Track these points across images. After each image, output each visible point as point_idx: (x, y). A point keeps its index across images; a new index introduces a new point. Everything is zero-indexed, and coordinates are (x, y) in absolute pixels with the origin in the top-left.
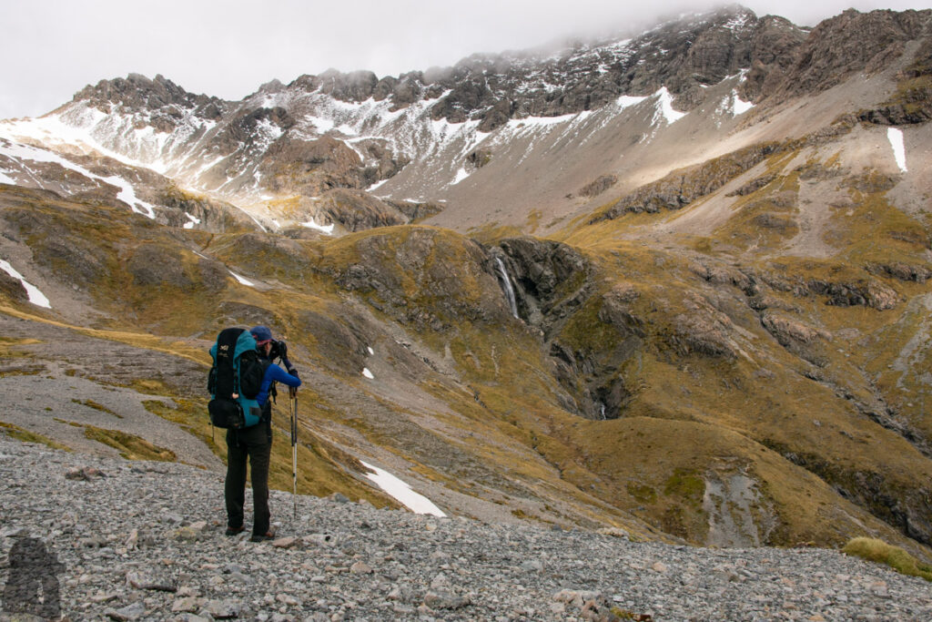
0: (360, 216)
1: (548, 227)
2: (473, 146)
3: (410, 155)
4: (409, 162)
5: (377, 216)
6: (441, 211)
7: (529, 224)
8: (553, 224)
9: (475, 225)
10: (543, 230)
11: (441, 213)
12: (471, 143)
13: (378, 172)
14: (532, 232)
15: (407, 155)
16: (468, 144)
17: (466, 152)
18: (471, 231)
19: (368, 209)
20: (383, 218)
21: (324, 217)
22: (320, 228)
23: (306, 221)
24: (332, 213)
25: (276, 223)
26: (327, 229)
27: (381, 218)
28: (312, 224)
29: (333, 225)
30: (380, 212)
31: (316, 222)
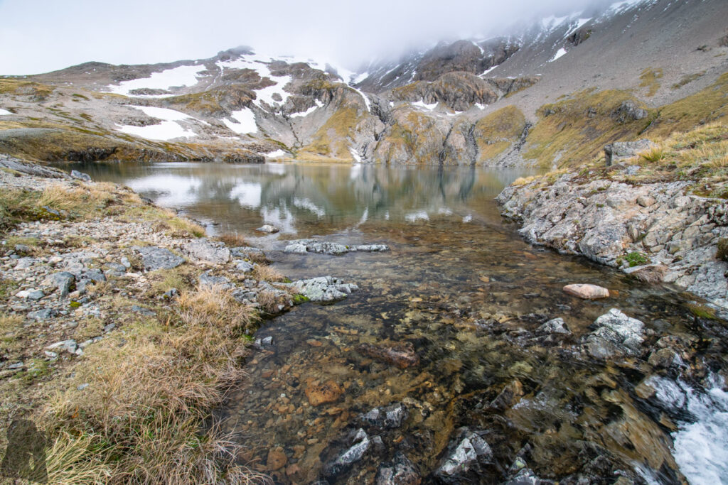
0: (460, 93)
1: (677, 86)
2: (574, 30)
3: (520, 45)
4: (517, 50)
5: (475, 93)
6: (534, 83)
7: (643, 85)
8: (684, 83)
9: (566, 93)
10: (668, 91)
11: (533, 85)
12: (574, 28)
13: (492, 61)
14: (651, 94)
15: (517, 45)
16: (570, 29)
17: (568, 35)
18: (561, 100)
19: (468, 87)
20: (480, 94)
21: (431, 97)
22: (426, 106)
23: (416, 101)
24: (438, 93)
25: (392, 104)
26: (432, 107)
27: (478, 94)
28: (420, 103)
29: (437, 103)
30: (478, 89)
31: (423, 101)
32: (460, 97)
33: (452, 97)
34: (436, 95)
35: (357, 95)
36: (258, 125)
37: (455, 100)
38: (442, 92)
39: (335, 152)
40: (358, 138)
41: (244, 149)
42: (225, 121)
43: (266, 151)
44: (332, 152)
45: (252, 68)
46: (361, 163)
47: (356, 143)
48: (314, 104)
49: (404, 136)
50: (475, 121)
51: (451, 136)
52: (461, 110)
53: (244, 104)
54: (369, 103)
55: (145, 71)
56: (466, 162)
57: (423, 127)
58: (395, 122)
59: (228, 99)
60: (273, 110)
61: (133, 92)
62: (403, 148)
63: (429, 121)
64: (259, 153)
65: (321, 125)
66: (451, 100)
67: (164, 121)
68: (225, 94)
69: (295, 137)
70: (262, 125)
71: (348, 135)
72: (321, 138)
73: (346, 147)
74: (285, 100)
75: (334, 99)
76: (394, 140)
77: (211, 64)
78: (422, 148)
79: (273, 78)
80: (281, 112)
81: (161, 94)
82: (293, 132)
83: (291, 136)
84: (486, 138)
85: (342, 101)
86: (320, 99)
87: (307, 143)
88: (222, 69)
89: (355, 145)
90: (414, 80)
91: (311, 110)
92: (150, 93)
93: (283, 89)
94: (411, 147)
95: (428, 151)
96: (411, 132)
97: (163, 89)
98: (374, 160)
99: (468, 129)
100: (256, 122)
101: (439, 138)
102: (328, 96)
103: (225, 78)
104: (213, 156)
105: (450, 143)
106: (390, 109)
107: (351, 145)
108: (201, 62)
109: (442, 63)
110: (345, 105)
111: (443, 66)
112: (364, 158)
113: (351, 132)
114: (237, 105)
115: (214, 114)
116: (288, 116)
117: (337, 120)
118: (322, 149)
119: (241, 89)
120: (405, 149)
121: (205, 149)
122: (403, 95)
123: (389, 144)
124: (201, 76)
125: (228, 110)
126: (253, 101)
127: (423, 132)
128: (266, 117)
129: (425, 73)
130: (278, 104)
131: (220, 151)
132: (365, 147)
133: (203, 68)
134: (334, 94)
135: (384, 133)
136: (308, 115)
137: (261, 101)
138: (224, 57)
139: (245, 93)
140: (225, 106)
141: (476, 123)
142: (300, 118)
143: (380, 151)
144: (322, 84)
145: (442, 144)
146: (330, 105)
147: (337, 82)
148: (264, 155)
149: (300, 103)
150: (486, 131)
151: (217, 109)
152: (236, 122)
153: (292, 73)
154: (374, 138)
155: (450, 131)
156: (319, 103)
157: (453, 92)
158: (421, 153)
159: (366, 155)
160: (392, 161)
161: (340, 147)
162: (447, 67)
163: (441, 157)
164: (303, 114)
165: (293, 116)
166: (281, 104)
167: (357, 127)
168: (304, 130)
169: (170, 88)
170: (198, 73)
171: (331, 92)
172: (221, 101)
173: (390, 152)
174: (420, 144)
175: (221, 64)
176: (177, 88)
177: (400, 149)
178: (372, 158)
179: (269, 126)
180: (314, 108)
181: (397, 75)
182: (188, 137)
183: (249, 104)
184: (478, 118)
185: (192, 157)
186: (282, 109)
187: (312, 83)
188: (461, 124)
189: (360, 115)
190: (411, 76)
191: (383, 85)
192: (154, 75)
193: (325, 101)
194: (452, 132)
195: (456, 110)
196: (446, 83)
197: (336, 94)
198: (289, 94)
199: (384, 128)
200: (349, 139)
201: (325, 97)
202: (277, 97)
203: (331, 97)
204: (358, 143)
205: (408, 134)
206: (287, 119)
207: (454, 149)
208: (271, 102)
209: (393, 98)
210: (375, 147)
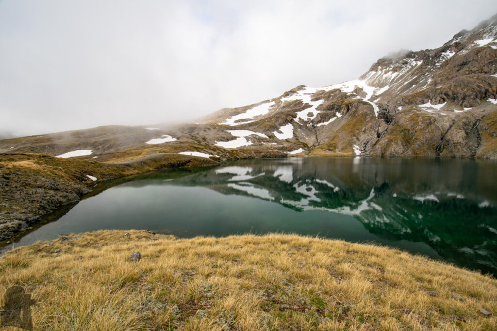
0: (470, 92)
5: (487, 90)
19: (478, 86)
20: (493, 91)
21: (439, 98)
22: (433, 106)
23: (423, 103)
24: (446, 94)
25: (400, 108)
26: (438, 107)
27: (490, 91)
28: (428, 105)
29: (446, 103)
30: (491, 86)
31: (431, 103)
32: (469, 96)
33: (460, 96)
34: (444, 96)
35: (368, 106)
36: (294, 133)
37: (464, 99)
38: (450, 93)
39: (340, 148)
40: (363, 137)
41: (276, 150)
42: (276, 133)
43: (290, 151)
44: (338, 148)
45: (300, 99)
46: (360, 156)
47: (359, 141)
48: (334, 115)
49: (402, 133)
50: (481, 117)
51: (449, 131)
52: (471, 107)
53: (288, 122)
54: (378, 110)
55: (245, 109)
56: (464, 154)
57: (422, 125)
58: (397, 123)
59: (280, 120)
60: (306, 123)
61: (236, 122)
62: (400, 143)
63: (429, 119)
64: (285, 152)
65: (337, 130)
66: (460, 99)
67: (239, 137)
68: (278, 118)
69: (317, 139)
70: (297, 133)
71: (354, 135)
72: (333, 140)
73: (350, 144)
74: (315, 115)
75: (350, 111)
76: (392, 137)
77: (277, 101)
78: (418, 143)
79: (311, 103)
80: (311, 124)
81: (248, 121)
82: (317, 136)
83: (313, 138)
84: (491, 132)
85: (355, 112)
86: (339, 112)
87: (323, 142)
88: (283, 102)
89: (358, 143)
90: (428, 86)
91: (332, 120)
92: (243, 121)
93: (316, 109)
94: (408, 141)
95: (425, 145)
96: (409, 130)
97: (250, 118)
98: (372, 153)
99: (472, 124)
100: (293, 132)
101: (438, 134)
102: (346, 109)
103: (284, 107)
104: (255, 156)
105: (448, 137)
106: (397, 112)
107: (355, 143)
108: (273, 100)
109: (457, 69)
110: (357, 114)
111: (458, 71)
112: (363, 151)
113: (358, 133)
114: (284, 123)
115: (270, 129)
116: (316, 125)
117: (349, 125)
118: (331, 147)
119: (288, 113)
120: (402, 143)
121: (253, 152)
122: (411, 101)
123: (387, 140)
124: (271, 108)
125: (278, 126)
126: (294, 119)
127: (421, 129)
128: (300, 128)
129: (440, 79)
130: (310, 119)
131: (261, 153)
132: (366, 144)
133: (273, 103)
134: (350, 107)
135: (386, 132)
136: (329, 124)
137: (300, 118)
138: (287, 94)
139: (290, 115)
140: (277, 124)
141: (482, 118)
142: (323, 126)
143: (377, 146)
144: (343, 102)
145: (440, 138)
146: (347, 115)
147: (356, 98)
148: (288, 153)
149: (325, 116)
150: (493, 125)
151: (273, 126)
152: (281, 132)
153: (324, 98)
154: (376, 136)
155: (451, 126)
156: (339, 115)
157: (462, 92)
158: (417, 146)
159: (366, 149)
160: (388, 153)
161: (345, 145)
162: (461, 71)
163: (438, 149)
164: (326, 123)
165: (319, 125)
166: (312, 118)
167: (363, 129)
168: (324, 134)
169: (254, 117)
170: (270, 107)
171: (348, 107)
172: (276, 121)
173: (387, 147)
174: (417, 139)
175: (283, 100)
176: (257, 117)
177: (397, 144)
178: (370, 152)
179: (301, 133)
180: (335, 118)
181: (413, 84)
182: (247, 145)
183: (291, 121)
184: (484, 113)
185: (243, 157)
186: (312, 121)
187: (336, 102)
188: (464, 120)
189: (367, 120)
190: (427, 83)
191: (400, 93)
192: (248, 111)
193: (343, 113)
194: (453, 128)
195: (465, 107)
196: (455, 86)
197: (352, 107)
198: (319, 112)
199: (386, 128)
200: (354, 138)
201: (344, 110)
202: (310, 114)
203: (348, 109)
204: (361, 141)
205: (406, 131)
206: (315, 127)
207: (452, 142)
208: (305, 118)
209: (402, 103)
210: (374, 143)
